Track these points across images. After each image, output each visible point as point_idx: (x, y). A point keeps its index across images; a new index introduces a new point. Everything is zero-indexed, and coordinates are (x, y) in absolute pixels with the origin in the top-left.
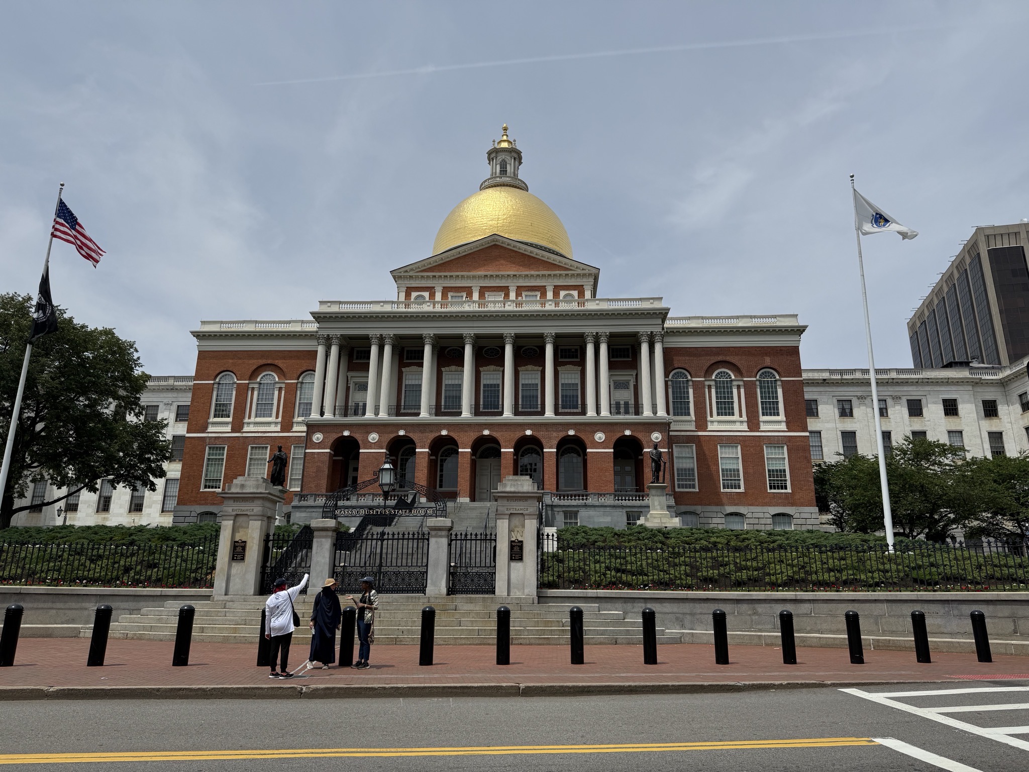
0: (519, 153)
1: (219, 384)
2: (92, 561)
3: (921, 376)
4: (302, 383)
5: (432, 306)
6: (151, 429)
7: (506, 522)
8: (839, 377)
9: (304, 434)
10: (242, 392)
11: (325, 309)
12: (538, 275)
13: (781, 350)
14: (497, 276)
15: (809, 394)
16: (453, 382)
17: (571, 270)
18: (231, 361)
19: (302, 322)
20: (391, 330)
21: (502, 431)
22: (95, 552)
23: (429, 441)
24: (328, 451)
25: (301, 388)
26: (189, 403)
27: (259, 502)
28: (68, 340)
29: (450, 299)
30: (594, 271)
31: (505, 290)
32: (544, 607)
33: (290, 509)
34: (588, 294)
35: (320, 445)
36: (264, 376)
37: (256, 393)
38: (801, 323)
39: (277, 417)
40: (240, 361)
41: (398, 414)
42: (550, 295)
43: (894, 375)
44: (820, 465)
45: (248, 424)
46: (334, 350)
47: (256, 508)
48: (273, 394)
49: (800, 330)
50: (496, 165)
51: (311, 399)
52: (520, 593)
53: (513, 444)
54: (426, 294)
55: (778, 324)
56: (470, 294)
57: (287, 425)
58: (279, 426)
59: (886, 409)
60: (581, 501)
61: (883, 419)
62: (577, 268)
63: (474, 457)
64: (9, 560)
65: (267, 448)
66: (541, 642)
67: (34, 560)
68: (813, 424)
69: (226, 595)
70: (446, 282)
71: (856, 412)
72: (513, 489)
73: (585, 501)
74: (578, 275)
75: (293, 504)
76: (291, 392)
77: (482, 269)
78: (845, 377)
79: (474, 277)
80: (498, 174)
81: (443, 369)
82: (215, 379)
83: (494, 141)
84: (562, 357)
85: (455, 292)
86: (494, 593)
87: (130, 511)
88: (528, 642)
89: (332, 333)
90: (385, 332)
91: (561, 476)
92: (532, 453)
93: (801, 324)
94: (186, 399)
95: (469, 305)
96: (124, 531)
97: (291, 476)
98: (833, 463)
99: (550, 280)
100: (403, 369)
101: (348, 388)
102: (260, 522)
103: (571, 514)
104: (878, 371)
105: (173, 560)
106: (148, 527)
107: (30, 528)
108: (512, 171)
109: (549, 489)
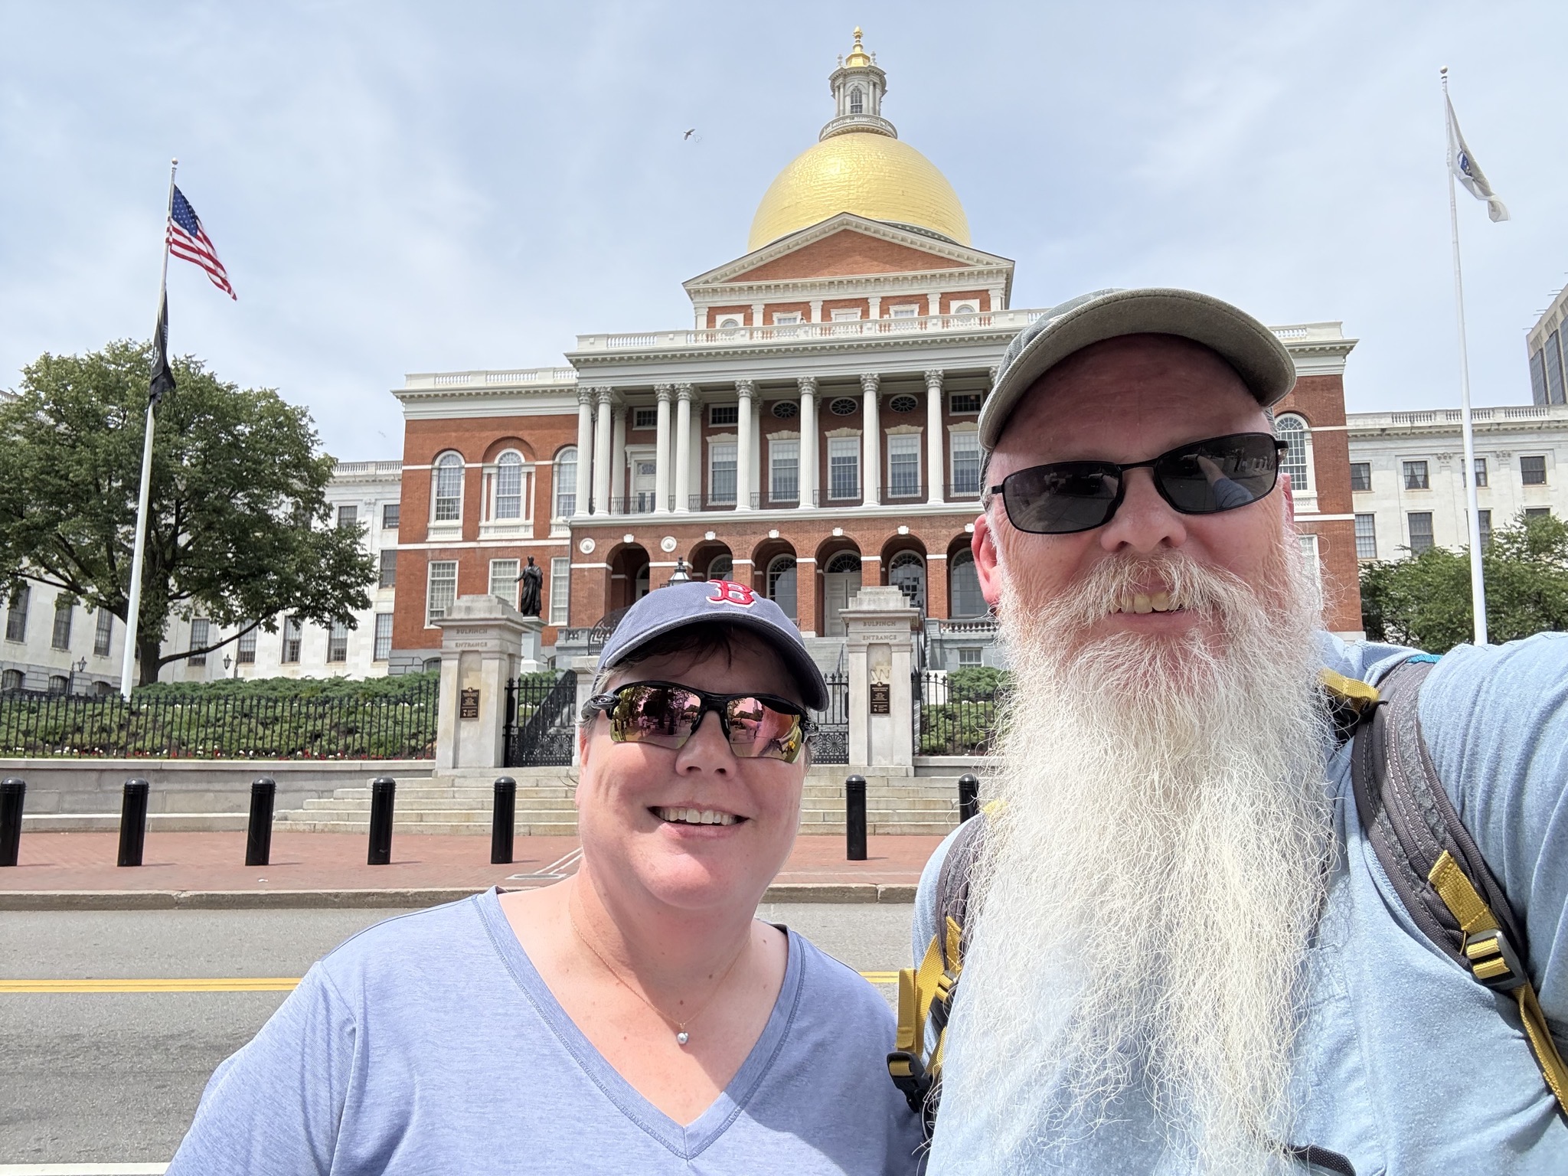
0: (881, 75)
1: (440, 469)
2: (265, 725)
3: (1546, 418)
4: (560, 465)
5: (748, 335)
6: (344, 537)
7: (863, 657)
8: (1408, 424)
9: (568, 542)
10: (474, 480)
11: (586, 348)
12: (915, 277)
13: (1313, 382)
14: (850, 282)
15: (1357, 453)
16: (785, 456)
17: (968, 265)
18: (454, 434)
19: (555, 370)
20: (687, 378)
21: (862, 530)
22: (270, 713)
23: (752, 548)
24: (604, 565)
25: (559, 472)
26: (398, 502)
27: (494, 633)
28: (211, 407)
29: (776, 324)
30: (1005, 265)
31: (863, 303)
32: (925, 781)
33: (554, 652)
34: (996, 304)
35: (591, 557)
36: (504, 455)
37: (494, 482)
38: (1347, 336)
39: (527, 517)
40: (467, 435)
41: (704, 507)
42: (934, 308)
43: (1500, 418)
44: (1370, 567)
45: (487, 528)
46: (604, 412)
47: (490, 641)
48: (519, 482)
49: (1343, 350)
50: (845, 97)
51: (574, 489)
52: (887, 762)
53: (879, 548)
54: (739, 318)
55: (1310, 339)
56: (807, 314)
57: (542, 530)
58: (531, 530)
59: (1485, 473)
60: (986, 632)
61: (1481, 490)
62: (978, 261)
63: (820, 571)
64: (149, 725)
65: (515, 563)
66: (919, 830)
67: (185, 726)
68: (1361, 502)
69: (454, 768)
70: (769, 295)
71: (1432, 480)
72: (872, 608)
73: (992, 632)
74: (980, 273)
75: (558, 643)
76: (545, 478)
77: (826, 271)
78: (1417, 424)
79: (813, 286)
80: (848, 113)
81: (769, 436)
82: (433, 463)
83: (840, 58)
84: (954, 410)
85: (784, 311)
86: (847, 761)
87: (329, 661)
88: (899, 832)
89: (598, 385)
90: (678, 381)
91: (955, 595)
92: (909, 562)
93: (1347, 338)
94: (394, 495)
95: (806, 332)
96: (313, 685)
97: (554, 603)
98: (1393, 563)
99: (934, 284)
100: (709, 439)
101: (627, 471)
102: (497, 661)
103: (970, 653)
104: (1474, 413)
105: (383, 721)
106: (348, 679)
107: (182, 684)
108: (871, 105)
109: (936, 616)
